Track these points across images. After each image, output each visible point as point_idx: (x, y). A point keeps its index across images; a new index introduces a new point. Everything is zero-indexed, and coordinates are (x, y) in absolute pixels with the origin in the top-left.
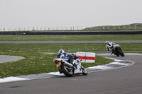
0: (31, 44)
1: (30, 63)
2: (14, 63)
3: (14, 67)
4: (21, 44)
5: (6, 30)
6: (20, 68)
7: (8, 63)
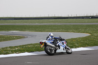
0: (95, 25)
1: (94, 38)
2: (83, 38)
3: (84, 40)
4: (88, 25)
5: (78, 16)
6: (87, 42)
7: (79, 38)
